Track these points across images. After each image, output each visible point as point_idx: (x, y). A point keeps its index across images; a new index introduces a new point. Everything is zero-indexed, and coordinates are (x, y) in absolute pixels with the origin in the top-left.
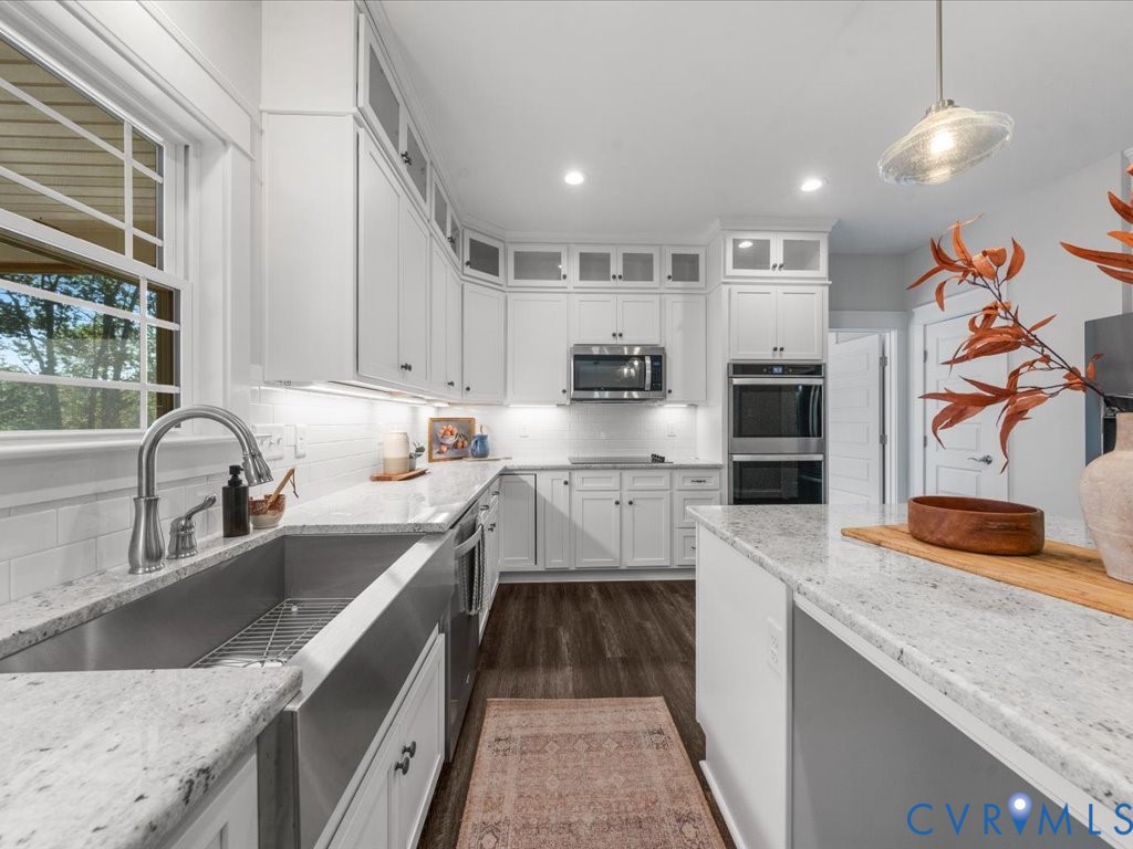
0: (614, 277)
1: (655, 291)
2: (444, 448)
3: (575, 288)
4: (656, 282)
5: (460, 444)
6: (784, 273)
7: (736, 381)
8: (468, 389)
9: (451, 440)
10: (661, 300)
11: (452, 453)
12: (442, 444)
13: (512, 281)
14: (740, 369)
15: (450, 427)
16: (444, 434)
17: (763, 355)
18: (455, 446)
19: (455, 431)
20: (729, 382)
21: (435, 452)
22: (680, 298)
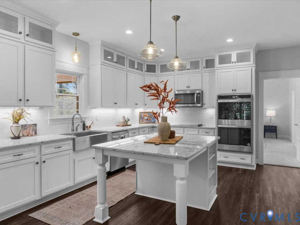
0: (187, 69)
1: (200, 72)
2: (144, 120)
3: (177, 73)
4: (200, 69)
5: (149, 119)
6: (237, 64)
7: (219, 101)
8: (146, 104)
9: (146, 118)
10: (202, 74)
11: (146, 122)
12: (143, 119)
13: (160, 73)
14: (220, 97)
15: (146, 114)
16: (144, 116)
17: (229, 92)
18: (147, 119)
19: (147, 115)
20: (217, 101)
21: (141, 121)
22: (208, 74)
